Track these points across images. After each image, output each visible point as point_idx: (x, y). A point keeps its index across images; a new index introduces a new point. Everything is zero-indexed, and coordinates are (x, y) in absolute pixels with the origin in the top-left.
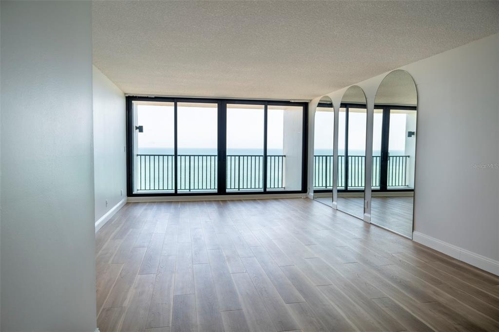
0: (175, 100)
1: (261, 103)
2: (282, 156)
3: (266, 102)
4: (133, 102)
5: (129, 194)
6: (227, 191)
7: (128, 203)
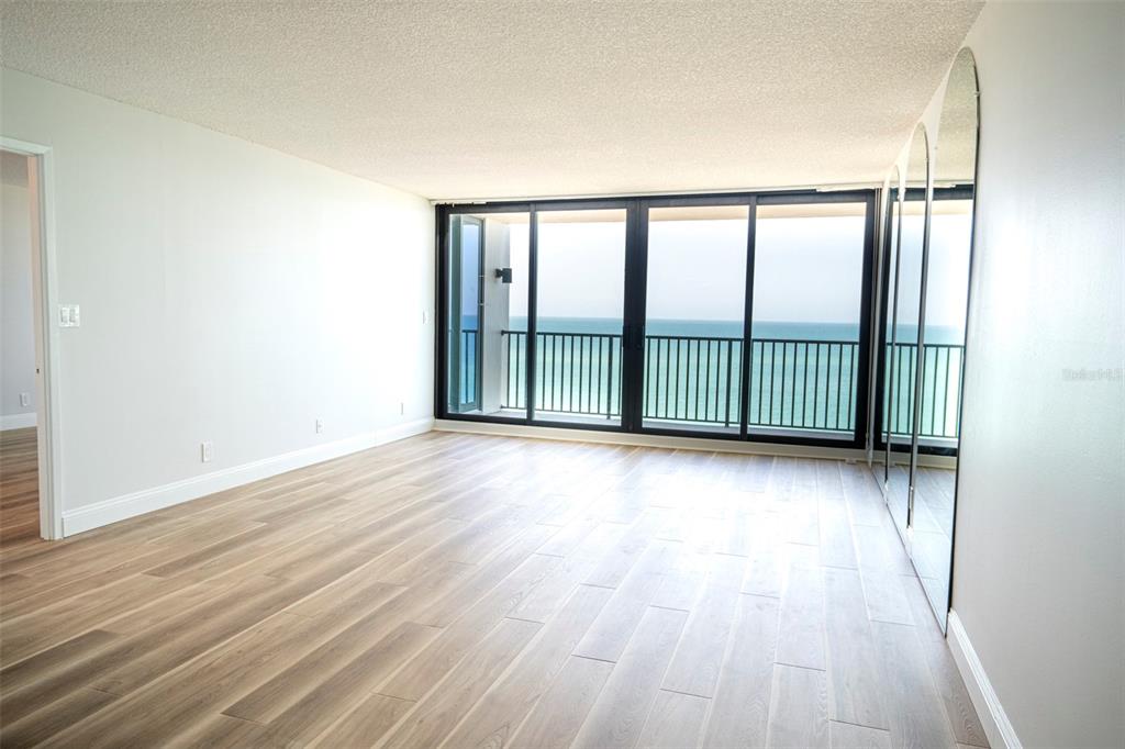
0: (532, 206)
1: (736, 200)
3: (753, 198)
4: (452, 217)
5: (440, 411)
6: (644, 426)
7: (433, 431)
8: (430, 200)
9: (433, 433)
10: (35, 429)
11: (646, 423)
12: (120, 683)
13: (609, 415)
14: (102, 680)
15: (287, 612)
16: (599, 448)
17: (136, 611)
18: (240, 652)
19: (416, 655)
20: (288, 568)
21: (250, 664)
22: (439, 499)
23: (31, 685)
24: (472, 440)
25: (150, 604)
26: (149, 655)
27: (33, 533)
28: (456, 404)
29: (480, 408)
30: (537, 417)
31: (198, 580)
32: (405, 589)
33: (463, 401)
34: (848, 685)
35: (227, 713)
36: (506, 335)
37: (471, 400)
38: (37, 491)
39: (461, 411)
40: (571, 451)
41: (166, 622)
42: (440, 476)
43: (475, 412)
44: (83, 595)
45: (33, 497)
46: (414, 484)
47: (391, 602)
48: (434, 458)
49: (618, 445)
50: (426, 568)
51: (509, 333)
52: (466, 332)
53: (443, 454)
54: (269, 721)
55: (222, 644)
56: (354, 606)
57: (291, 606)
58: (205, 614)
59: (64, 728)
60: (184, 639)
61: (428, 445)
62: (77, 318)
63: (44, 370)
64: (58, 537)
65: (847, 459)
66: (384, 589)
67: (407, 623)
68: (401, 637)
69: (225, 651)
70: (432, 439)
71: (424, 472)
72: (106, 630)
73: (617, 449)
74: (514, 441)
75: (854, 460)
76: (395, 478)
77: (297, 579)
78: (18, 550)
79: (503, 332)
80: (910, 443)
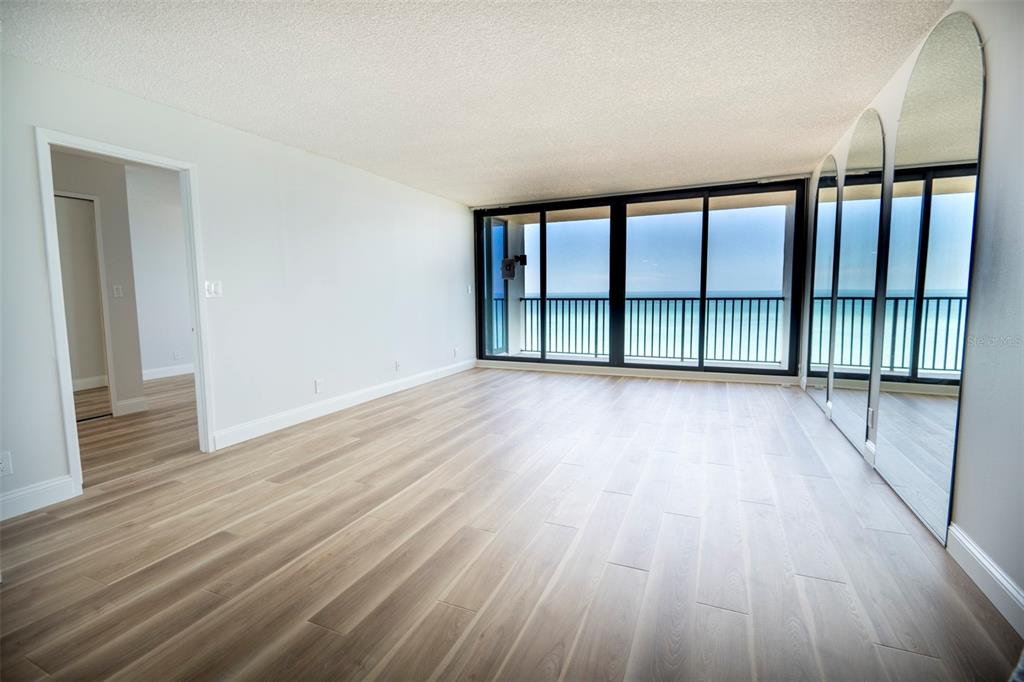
0: (542, 208)
1: (692, 194)
2: (778, 299)
3: (707, 192)
4: (485, 218)
5: (481, 355)
6: (626, 361)
7: (476, 368)
8: (470, 208)
9: (477, 369)
10: (193, 374)
11: (627, 360)
12: (231, 585)
13: (596, 355)
14: (216, 582)
15: (369, 516)
16: (593, 378)
17: (255, 514)
18: (330, 554)
19: (474, 560)
20: (372, 476)
21: (337, 568)
22: (483, 418)
23: (160, 585)
24: (502, 374)
25: (266, 508)
26: (259, 556)
27: (194, 448)
28: (491, 349)
29: (507, 351)
30: (548, 356)
31: (304, 486)
32: (462, 494)
33: (495, 347)
34: (875, 601)
35: (314, 620)
36: (523, 301)
37: (500, 346)
38: (196, 417)
39: (495, 354)
40: (574, 380)
41: (276, 525)
42: (483, 400)
43: (504, 354)
44: (220, 498)
45: (192, 423)
46: (465, 407)
47: (451, 507)
48: (476, 388)
49: (607, 376)
50: (477, 476)
51: (526, 300)
52: (496, 300)
53: (484, 384)
54: (349, 630)
55: (316, 547)
56: (423, 510)
57: (374, 510)
58: (306, 518)
59: (176, 634)
60: (288, 541)
61: (472, 378)
62: (220, 291)
63: (196, 329)
64: (211, 450)
65: (783, 385)
66: (447, 494)
67: (464, 528)
68: (461, 541)
69: (318, 553)
70: (476, 373)
71: (472, 397)
72: (230, 531)
73: (607, 379)
74: (532, 374)
75: (788, 384)
76: (452, 402)
77: (380, 485)
78: (182, 460)
79: (521, 299)
80: (826, 370)
